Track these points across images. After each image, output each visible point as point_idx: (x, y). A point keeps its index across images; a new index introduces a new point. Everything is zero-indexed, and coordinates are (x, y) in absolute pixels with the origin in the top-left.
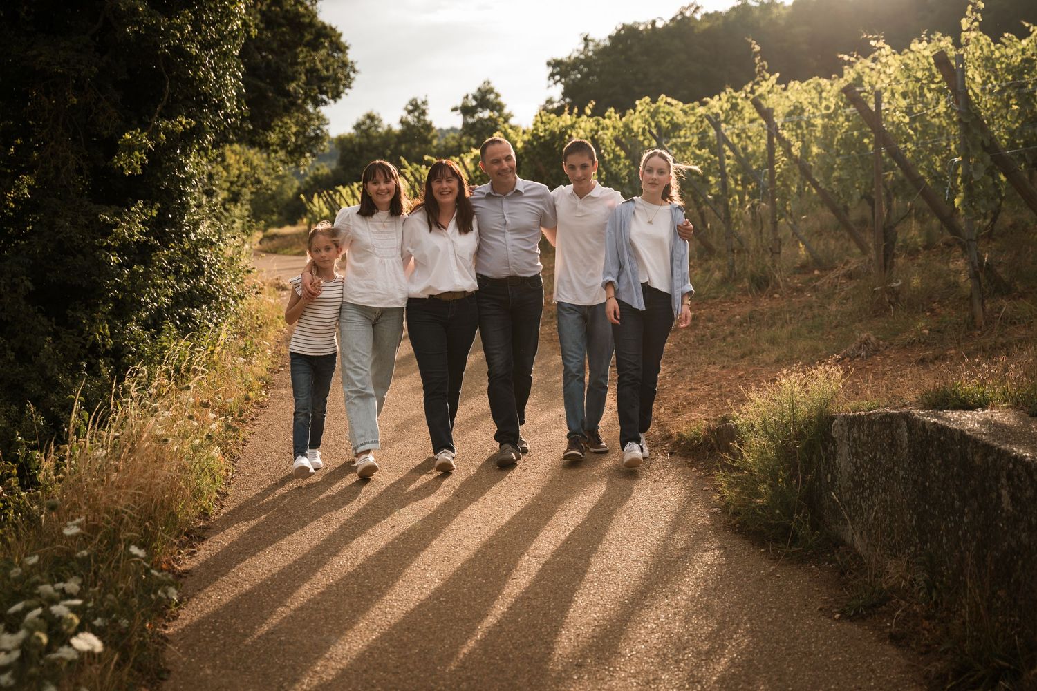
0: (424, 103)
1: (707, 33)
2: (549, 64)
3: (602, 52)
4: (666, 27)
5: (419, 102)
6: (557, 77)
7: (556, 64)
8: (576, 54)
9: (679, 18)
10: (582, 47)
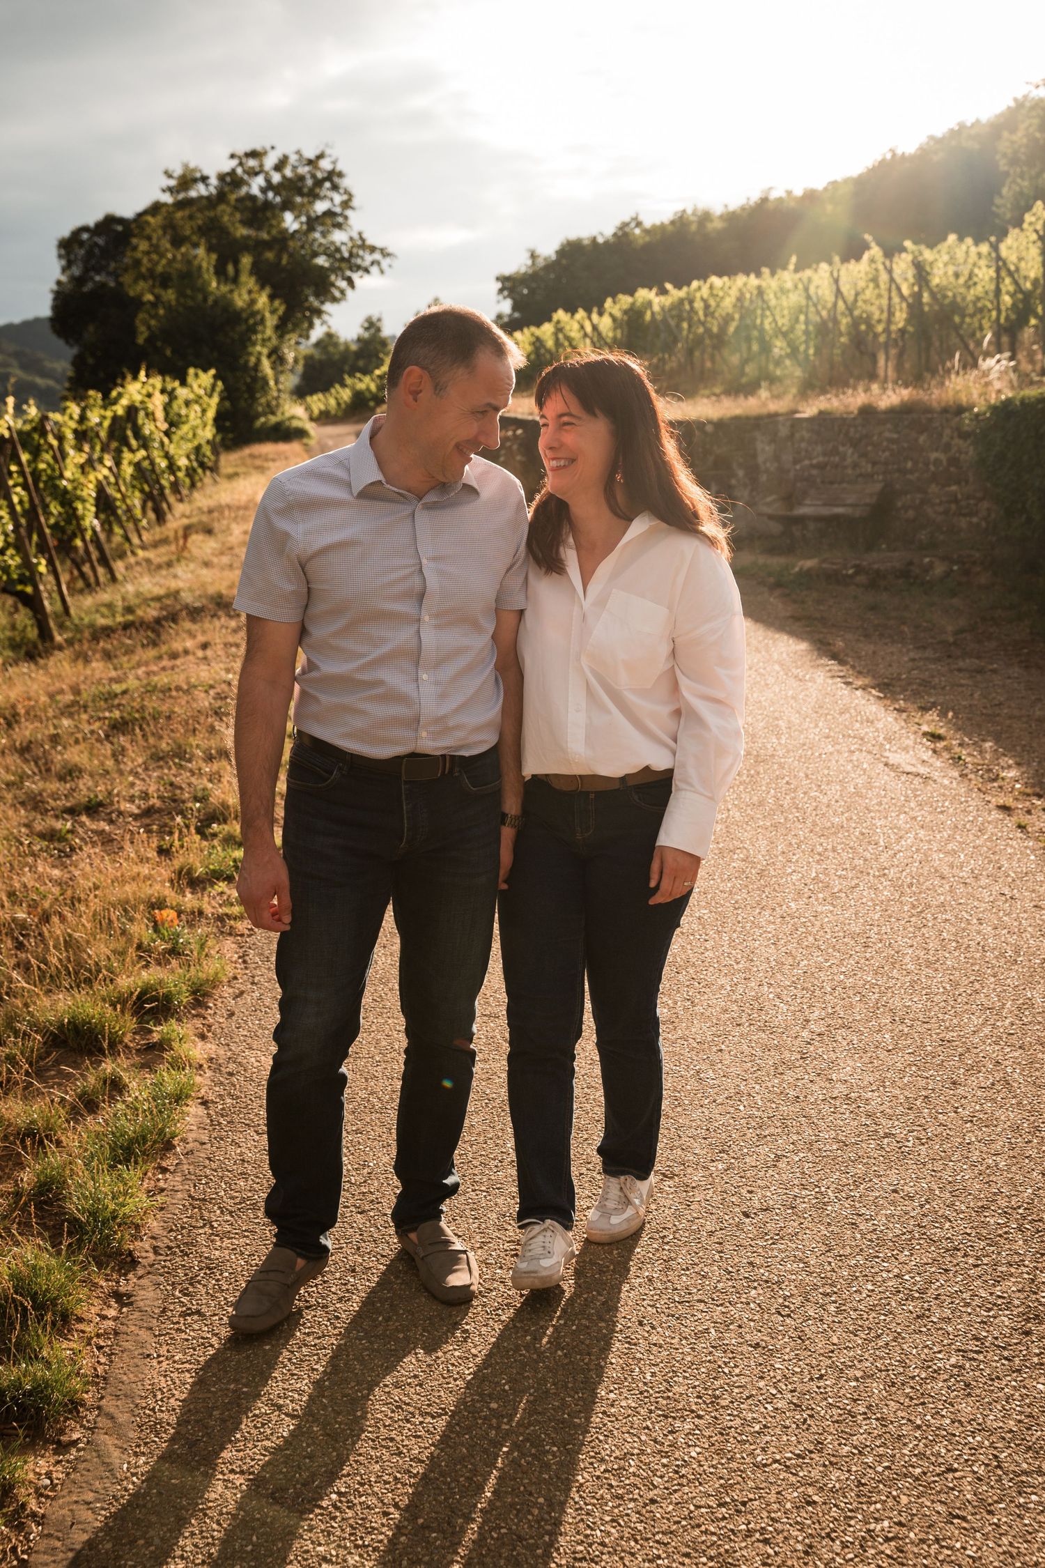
0: (379, 320)
1: (647, 248)
2: (498, 279)
3: (550, 267)
4: (606, 243)
5: (374, 319)
6: (506, 293)
7: (503, 279)
8: (523, 270)
9: (620, 233)
10: (529, 262)
